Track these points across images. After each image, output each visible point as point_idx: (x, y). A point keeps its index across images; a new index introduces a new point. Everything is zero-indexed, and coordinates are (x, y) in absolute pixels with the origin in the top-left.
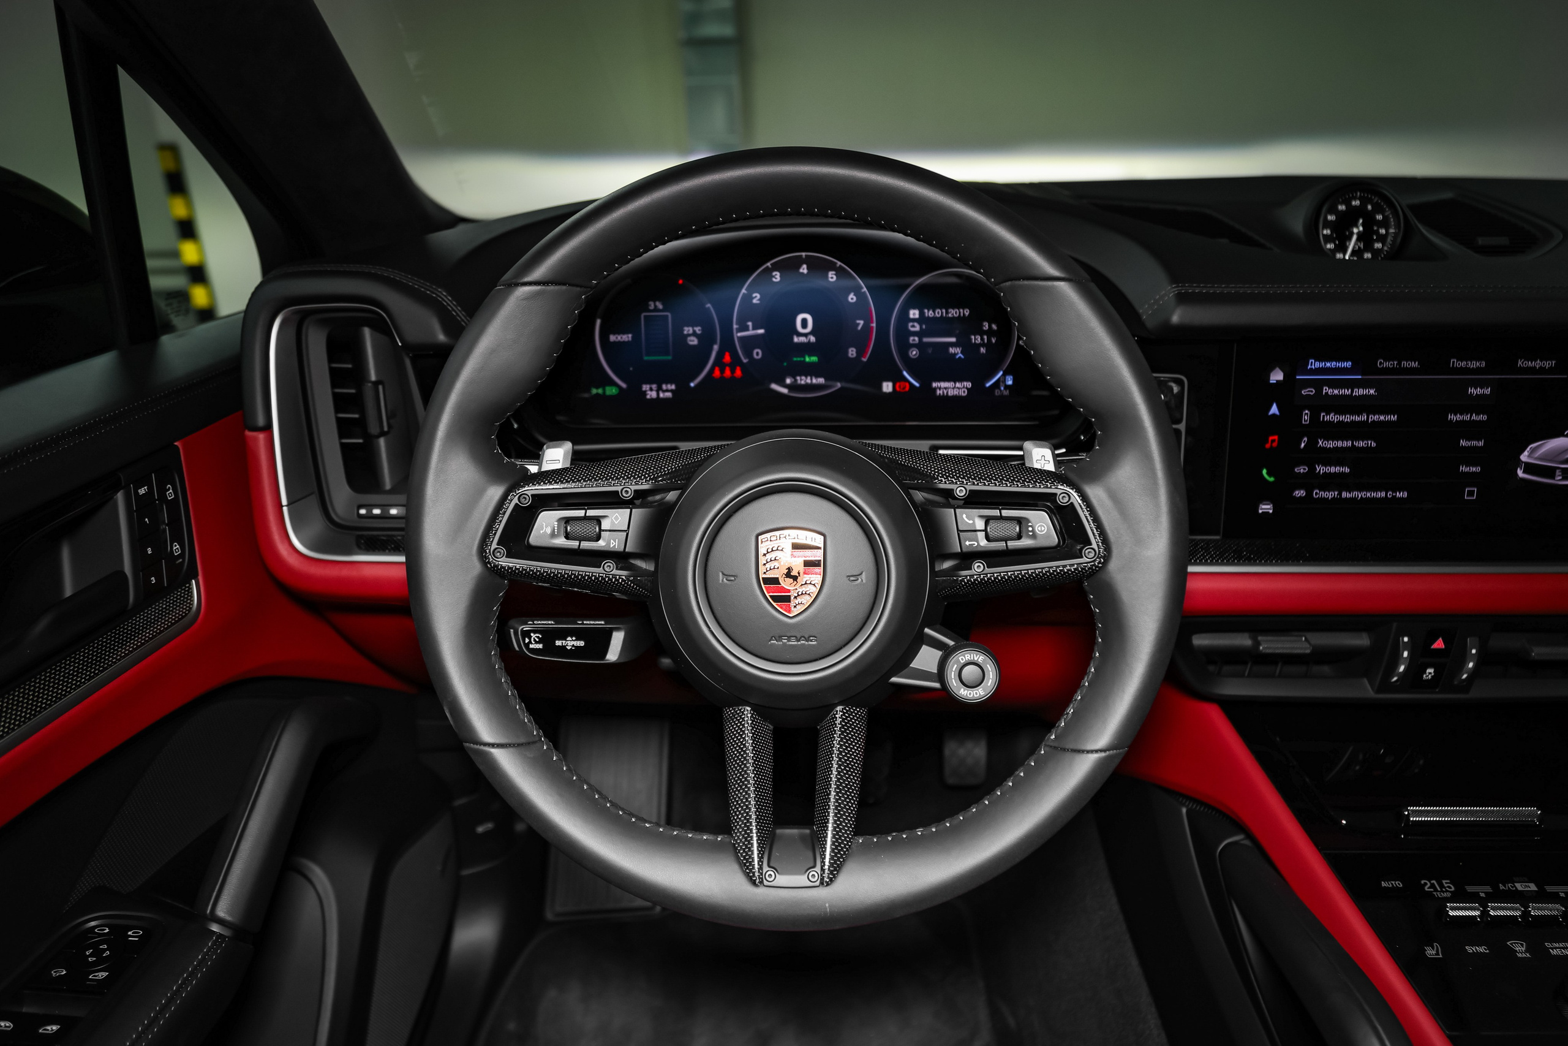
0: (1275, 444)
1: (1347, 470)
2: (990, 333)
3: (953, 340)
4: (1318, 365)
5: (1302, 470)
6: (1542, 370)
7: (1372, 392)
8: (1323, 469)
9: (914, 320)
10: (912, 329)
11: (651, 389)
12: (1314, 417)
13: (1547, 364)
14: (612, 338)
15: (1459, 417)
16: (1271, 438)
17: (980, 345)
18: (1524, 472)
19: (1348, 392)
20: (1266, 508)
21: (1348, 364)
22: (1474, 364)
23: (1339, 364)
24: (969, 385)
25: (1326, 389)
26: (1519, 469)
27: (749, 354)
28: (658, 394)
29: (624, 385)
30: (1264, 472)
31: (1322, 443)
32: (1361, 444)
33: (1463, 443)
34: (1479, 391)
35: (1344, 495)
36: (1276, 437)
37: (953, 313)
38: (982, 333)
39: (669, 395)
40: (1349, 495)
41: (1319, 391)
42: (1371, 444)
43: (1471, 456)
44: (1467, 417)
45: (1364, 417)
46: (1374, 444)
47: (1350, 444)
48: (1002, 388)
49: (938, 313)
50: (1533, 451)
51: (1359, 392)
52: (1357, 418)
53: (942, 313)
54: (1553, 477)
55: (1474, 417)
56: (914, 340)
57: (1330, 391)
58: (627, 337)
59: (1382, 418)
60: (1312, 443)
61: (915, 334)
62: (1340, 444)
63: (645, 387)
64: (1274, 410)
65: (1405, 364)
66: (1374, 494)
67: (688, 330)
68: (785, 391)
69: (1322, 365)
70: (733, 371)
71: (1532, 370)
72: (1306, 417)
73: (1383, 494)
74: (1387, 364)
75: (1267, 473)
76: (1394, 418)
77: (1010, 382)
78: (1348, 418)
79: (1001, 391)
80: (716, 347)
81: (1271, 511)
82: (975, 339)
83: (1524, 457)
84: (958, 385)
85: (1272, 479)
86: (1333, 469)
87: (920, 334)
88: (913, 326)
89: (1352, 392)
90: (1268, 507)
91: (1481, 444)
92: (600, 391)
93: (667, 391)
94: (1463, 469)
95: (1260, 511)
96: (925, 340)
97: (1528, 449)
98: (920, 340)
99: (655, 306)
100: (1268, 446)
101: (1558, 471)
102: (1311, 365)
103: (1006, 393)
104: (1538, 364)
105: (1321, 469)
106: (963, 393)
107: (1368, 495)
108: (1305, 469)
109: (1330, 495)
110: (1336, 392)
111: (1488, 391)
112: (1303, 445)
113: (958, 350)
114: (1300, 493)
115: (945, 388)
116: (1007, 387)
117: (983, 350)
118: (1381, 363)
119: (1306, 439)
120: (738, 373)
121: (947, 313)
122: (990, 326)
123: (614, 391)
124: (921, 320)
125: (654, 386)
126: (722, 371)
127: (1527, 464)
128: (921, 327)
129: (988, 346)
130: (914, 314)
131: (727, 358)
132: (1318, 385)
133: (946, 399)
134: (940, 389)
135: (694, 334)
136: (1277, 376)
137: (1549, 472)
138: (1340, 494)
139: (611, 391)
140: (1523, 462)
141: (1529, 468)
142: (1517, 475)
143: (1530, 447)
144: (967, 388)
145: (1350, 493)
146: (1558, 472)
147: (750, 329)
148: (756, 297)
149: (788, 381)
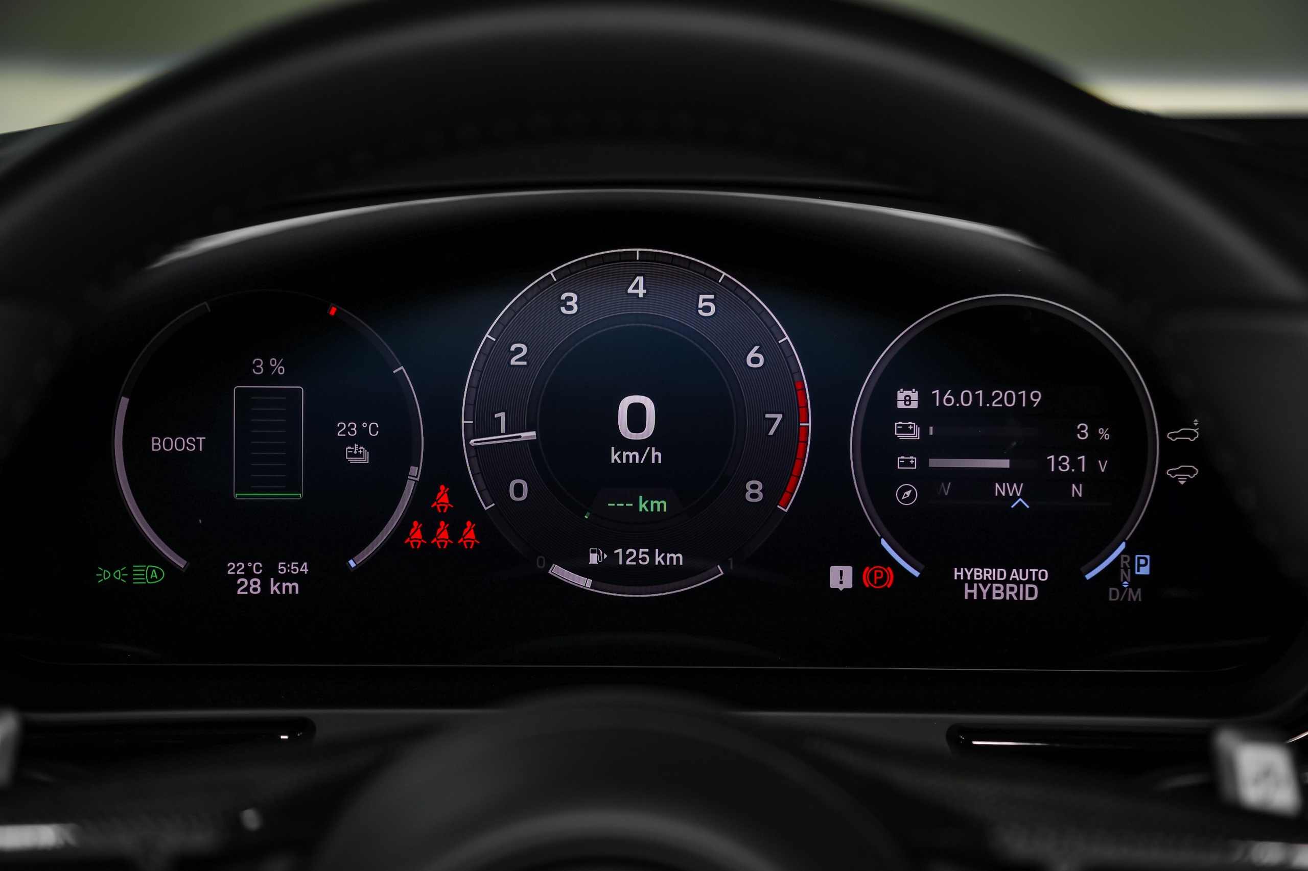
2: (1093, 448)
3: (1005, 464)
9: (907, 414)
10: (902, 436)
11: (249, 574)
14: (157, 444)
17: (1070, 478)
24: (1043, 575)
27: (498, 491)
28: (265, 586)
29: (181, 563)
37: (1004, 398)
38: (1074, 449)
39: (293, 587)
48: (1126, 584)
49: (967, 398)
53: (976, 398)
56: (907, 463)
58: (192, 444)
61: (909, 447)
63: (234, 568)
67: (346, 428)
68: (585, 583)
70: (456, 532)
77: (1145, 571)
79: (1122, 589)
80: (415, 472)
82: (1057, 463)
84: (1015, 574)
87: (922, 449)
88: (905, 430)
92: (119, 575)
93: (289, 578)
96: (934, 463)
98: (922, 463)
99: (267, 366)
103: (1136, 596)
106: (1029, 594)
113: (1016, 489)
115: (985, 583)
116: (1137, 581)
117: (1077, 490)
120: (469, 535)
121: (988, 398)
122: (1093, 432)
123: (154, 574)
124: (923, 415)
125: (256, 566)
126: (429, 532)
128: (924, 432)
129: (1090, 479)
130: (908, 400)
131: (443, 499)
133: (987, 605)
134: (971, 583)
135: (362, 438)
139: (148, 575)
144: (1037, 582)
147: (503, 430)
148: (519, 350)
149: (594, 559)
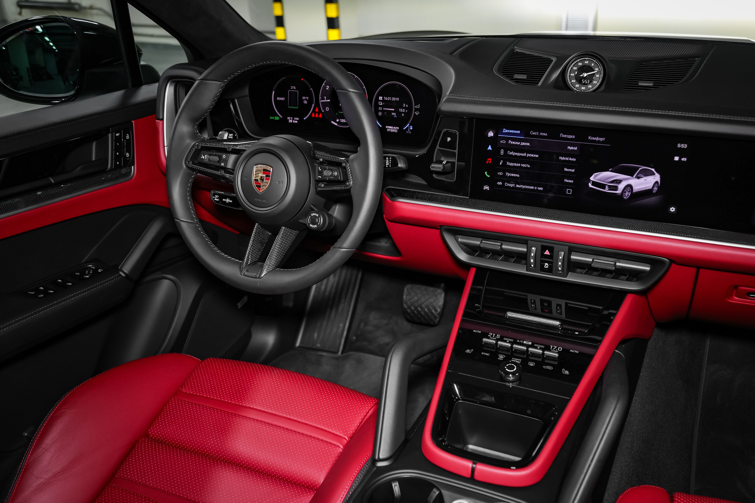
0: (490, 162)
1: (518, 176)
2: (405, 108)
3: (393, 110)
4: (507, 131)
5: (500, 174)
6: (599, 142)
7: (528, 144)
8: (509, 174)
9: (380, 101)
10: (380, 104)
11: (290, 119)
12: (505, 152)
13: (601, 139)
14: (278, 99)
15: (564, 158)
16: (488, 159)
17: (403, 113)
18: (592, 185)
19: (519, 143)
20: (486, 188)
21: (519, 132)
22: (570, 137)
23: (515, 132)
24: (398, 128)
25: (510, 141)
26: (589, 183)
27: (324, 109)
28: (293, 121)
29: (281, 117)
30: (486, 173)
31: (508, 163)
32: (524, 165)
33: (566, 169)
34: (572, 148)
35: (517, 186)
36: (490, 159)
37: (394, 99)
38: (403, 108)
39: (296, 122)
40: (519, 186)
41: (507, 142)
42: (528, 166)
43: (569, 176)
44: (567, 159)
45: (525, 155)
46: (529, 166)
47: (519, 165)
48: (409, 131)
49: (389, 99)
50: (596, 176)
51: (523, 144)
52: (522, 155)
53: (390, 98)
54: (604, 189)
55: (570, 159)
56: (380, 109)
57: (512, 142)
58: (283, 99)
59: (532, 155)
60: (504, 163)
61: (381, 106)
62: (515, 164)
63: (288, 118)
64: (490, 148)
65: (541, 134)
66: (529, 187)
67: (304, 98)
68: (336, 124)
69: (508, 131)
70: (319, 115)
71: (595, 141)
72: (502, 152)
73: (533, 188)
74: (534, 133)
75: (487, 173)
76: (537, 156)
77: (411, 129)
78: (518, 154)
79: (408, 131)
80: (313, 105)
81: (488, 189)
82: (401, 110)
83: (592, 178)
84: (394, 128)
85: (489, 176)
86: (513, 175)
87: (382, 106)
88: (380, 103)
89: (520, 144)
90: (487, 187)
91: (573, 171)
92: (273, 118)
93: (296, 120)
94: (566, 180)
95: (484, 189)
96: (384, 109)
97: (593, 175)
98: (382, 109)
99: (293, 88)
100: (487, 162)
101: (607, 186)
102: (504, 131)
103: (410, 133)
104: (597, 139)
105: (508, 174)
106: (396, 131)
107: (527, 187)
108: (502, 173)
109: (512, 185)
110: (514, 143)
111: (576, 148)
112: (501, 163)
113: (395, 114)
114: (500, 183)
115: (390, 129)
116: (410, 130)
117: (403, 115)
118: (532, 133)
119: (502, 161)
120: (321, 116)
121: (392, 99)
122: (405, 105)
123: (278, 118)
124: (383, 101)
125: (291, 118)
126: (315, 115)
127: (593, 181)
128: (383, 104)
129: (404, 113)
130: (381, 98)
131: (317, 110)
132: (507, 139)
133: (390, 132)
134: (388, 128)
135: (306, 99)
136: (491, 134)
137: (603, 186)
138: (515, 185)
139: (277, 118)
140: (591, 181)
141: (594, 183)
142: (589, 186)
143: (594, 174)
144: (397, 129)
145: (519, 185)
146: (607, 187)
147: (325, 99)
148: (328, 87)
149: (337, 121)
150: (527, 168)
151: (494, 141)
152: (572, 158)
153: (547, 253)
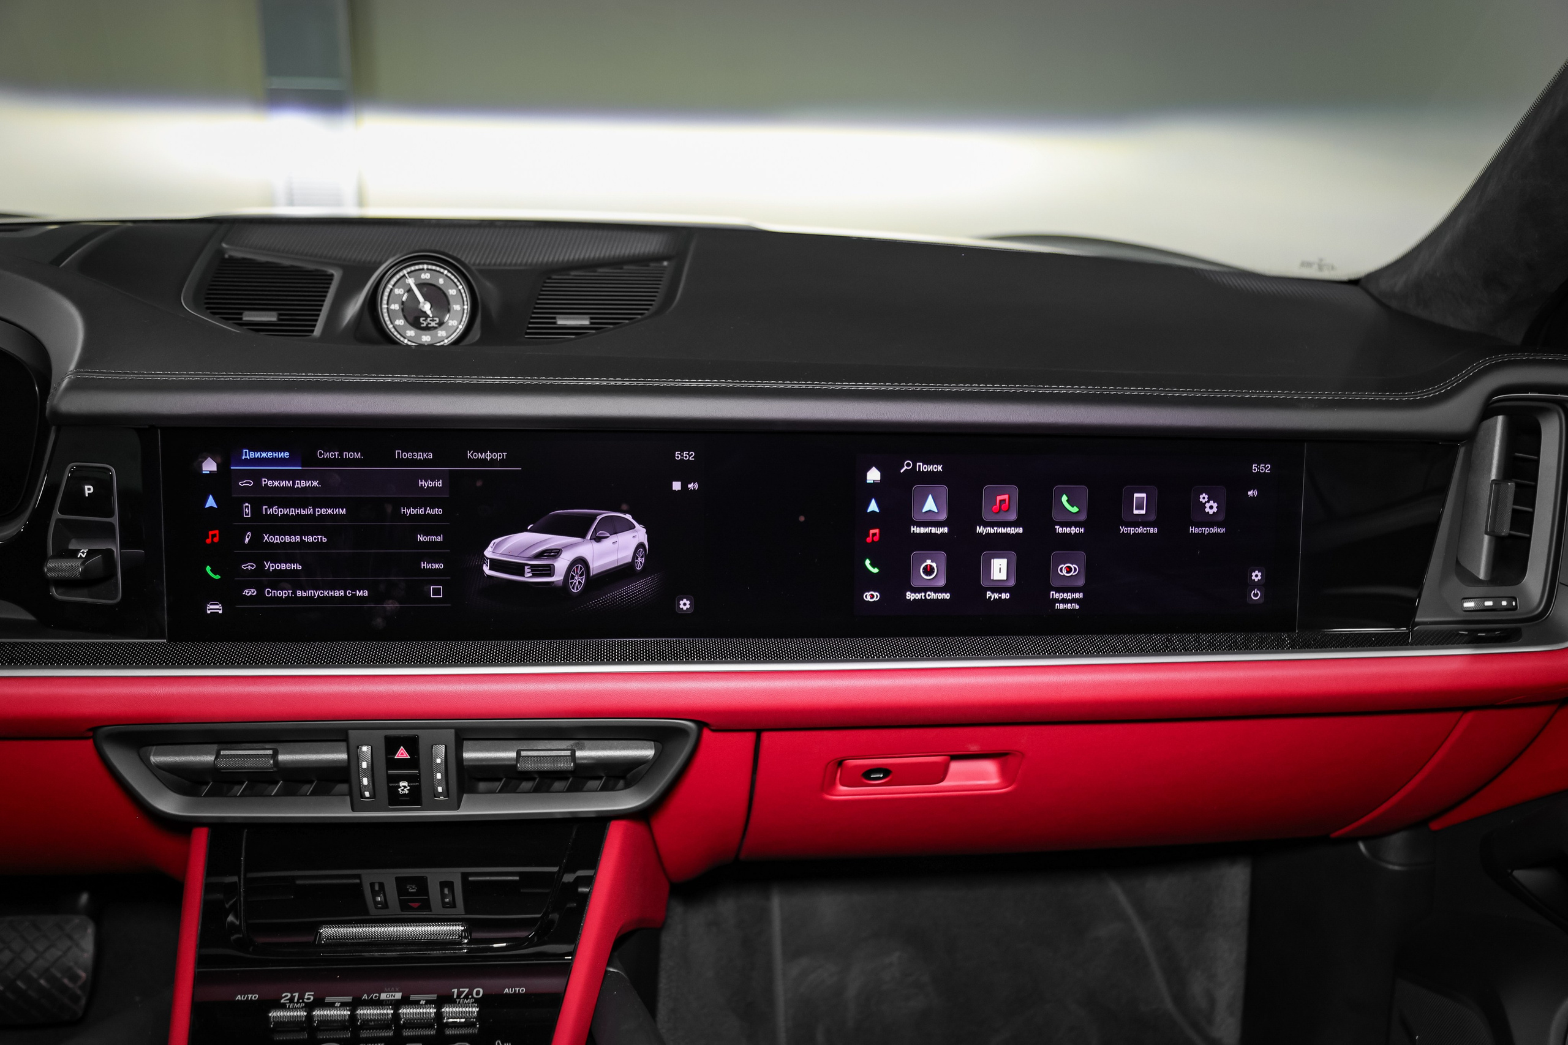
0: (216, 540)
1: (299, 567)
4: (252, 455)
5: (249, 567)
6: (493, 462)
7: (315, 484)
8: (273, 566)
12: (256, 510)
13: (499, 456)
15: (412, 511)
16: (211, 533)
18: (490, 569)
19: (290, 484)
20: (214, 608)
21: (286, 455)
22: (421, 456)
23: (276, 455)
25: (265, 481)
26: (484, 565)
30: (208, 569)
31: (268, 538)
32: (310, 539)
33: (421, 538)
34: (430, 484)
35: (299, 593)
36: (216, 532)
40: (304, 594)
41: (258, 482)
42: (321, 538)
43: (431, 552)
44: (421, 511)
45: (310, 511)
46: (325, 540)
47: (298, 539)
50: (497, 546)
51: (301, 484)
52: (303, 512)
54: (523, 575)
55: (428, 511)
57: (270, 483)
59: (330, 511)
60: (257, 539)
62: (287, 539)
64: (211, 502)
65: (347, 455)
66: (331, 593)
69: (257, 455)
71: (484, 462)
72: (247, 510)
73: (342, 593)
74: (327, 455)
75: (211, 570)
76: (343, 512)
78: (293, 512)
81: (220, 612)
83: (489, 553)
85: (217, 577)
86: (283, 566)
89: (294, 484)
90: (217, 607)
91: (440, 539)
94: (425, 565)
95: (209, 612)
97: (491, 544)
100: (208, 541)
101: (526, 567)
102: (246, 455)
104: (489, 456)
105: (270, 566)
107: (326, 593)
108: (252, 566)
109: (284, 594)
110: (276, 483)
111: (439, 484)
112: (247, 540)
114: (250, 592)
118: (321, 454)
119: (249, 533)
127: (492, 560)
132: (256, 476)
136: (209, 466)
137: (518, 569)
138: (294, 593)
140: (488, 558)
141: (496, 565)
142: (483, 571)
143: (493, 542)
145: (305, 592)
146: (527, 569)
150: (319, 544)
151: (221, 482)
152: (432, 508)
153: (402, 754)
